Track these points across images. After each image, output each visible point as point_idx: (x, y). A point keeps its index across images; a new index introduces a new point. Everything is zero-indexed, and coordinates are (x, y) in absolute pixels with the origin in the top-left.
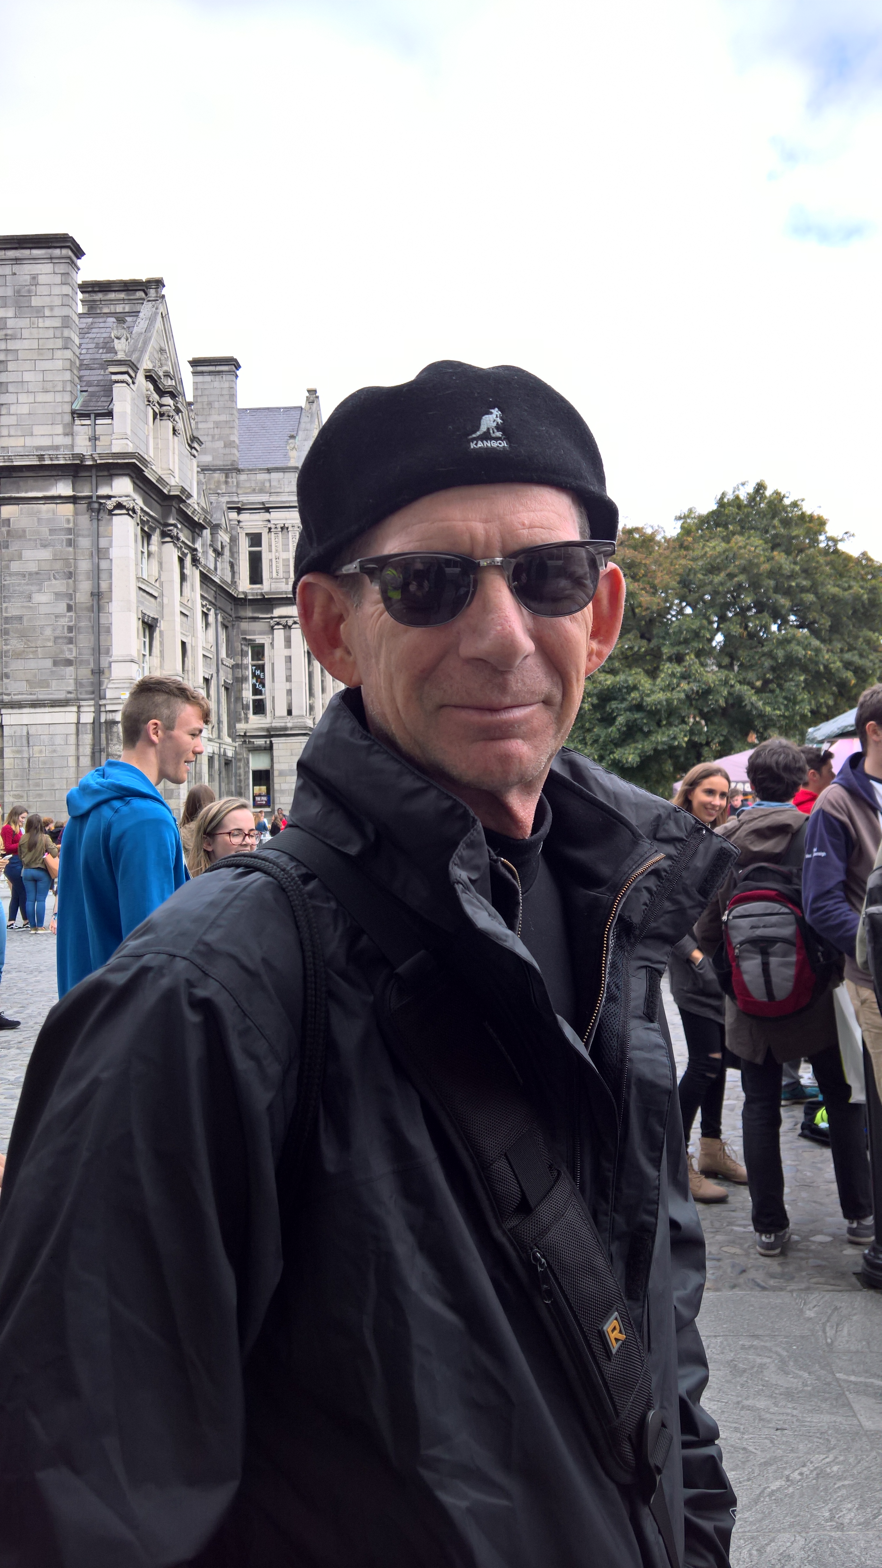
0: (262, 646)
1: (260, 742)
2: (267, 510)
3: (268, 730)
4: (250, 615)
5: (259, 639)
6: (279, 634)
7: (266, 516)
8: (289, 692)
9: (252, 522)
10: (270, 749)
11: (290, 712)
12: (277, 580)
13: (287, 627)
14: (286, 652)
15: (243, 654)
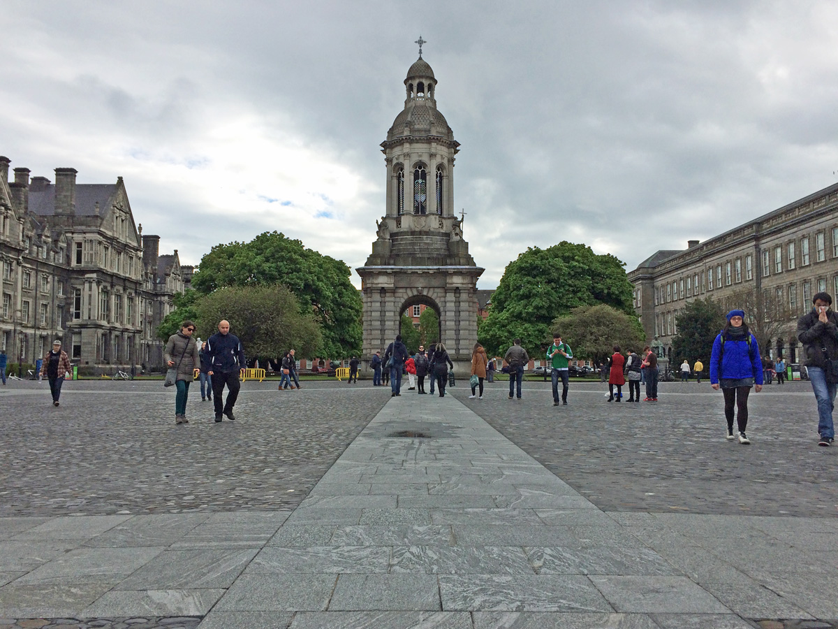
0: (79, 290)
1: (77, 330)
2: (85, 233)
3: (79, 325)
4: (76, 276)
5: (78, 287)
6: (87, 285)
7: (84, 235)
8: (90, 309)
9: (78, 238)
10: (80, 333)
11: (89, 318)
12: (88, 262)
13: (90, 283)
14: (90, 293)
15: (72, 293)
